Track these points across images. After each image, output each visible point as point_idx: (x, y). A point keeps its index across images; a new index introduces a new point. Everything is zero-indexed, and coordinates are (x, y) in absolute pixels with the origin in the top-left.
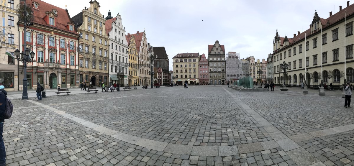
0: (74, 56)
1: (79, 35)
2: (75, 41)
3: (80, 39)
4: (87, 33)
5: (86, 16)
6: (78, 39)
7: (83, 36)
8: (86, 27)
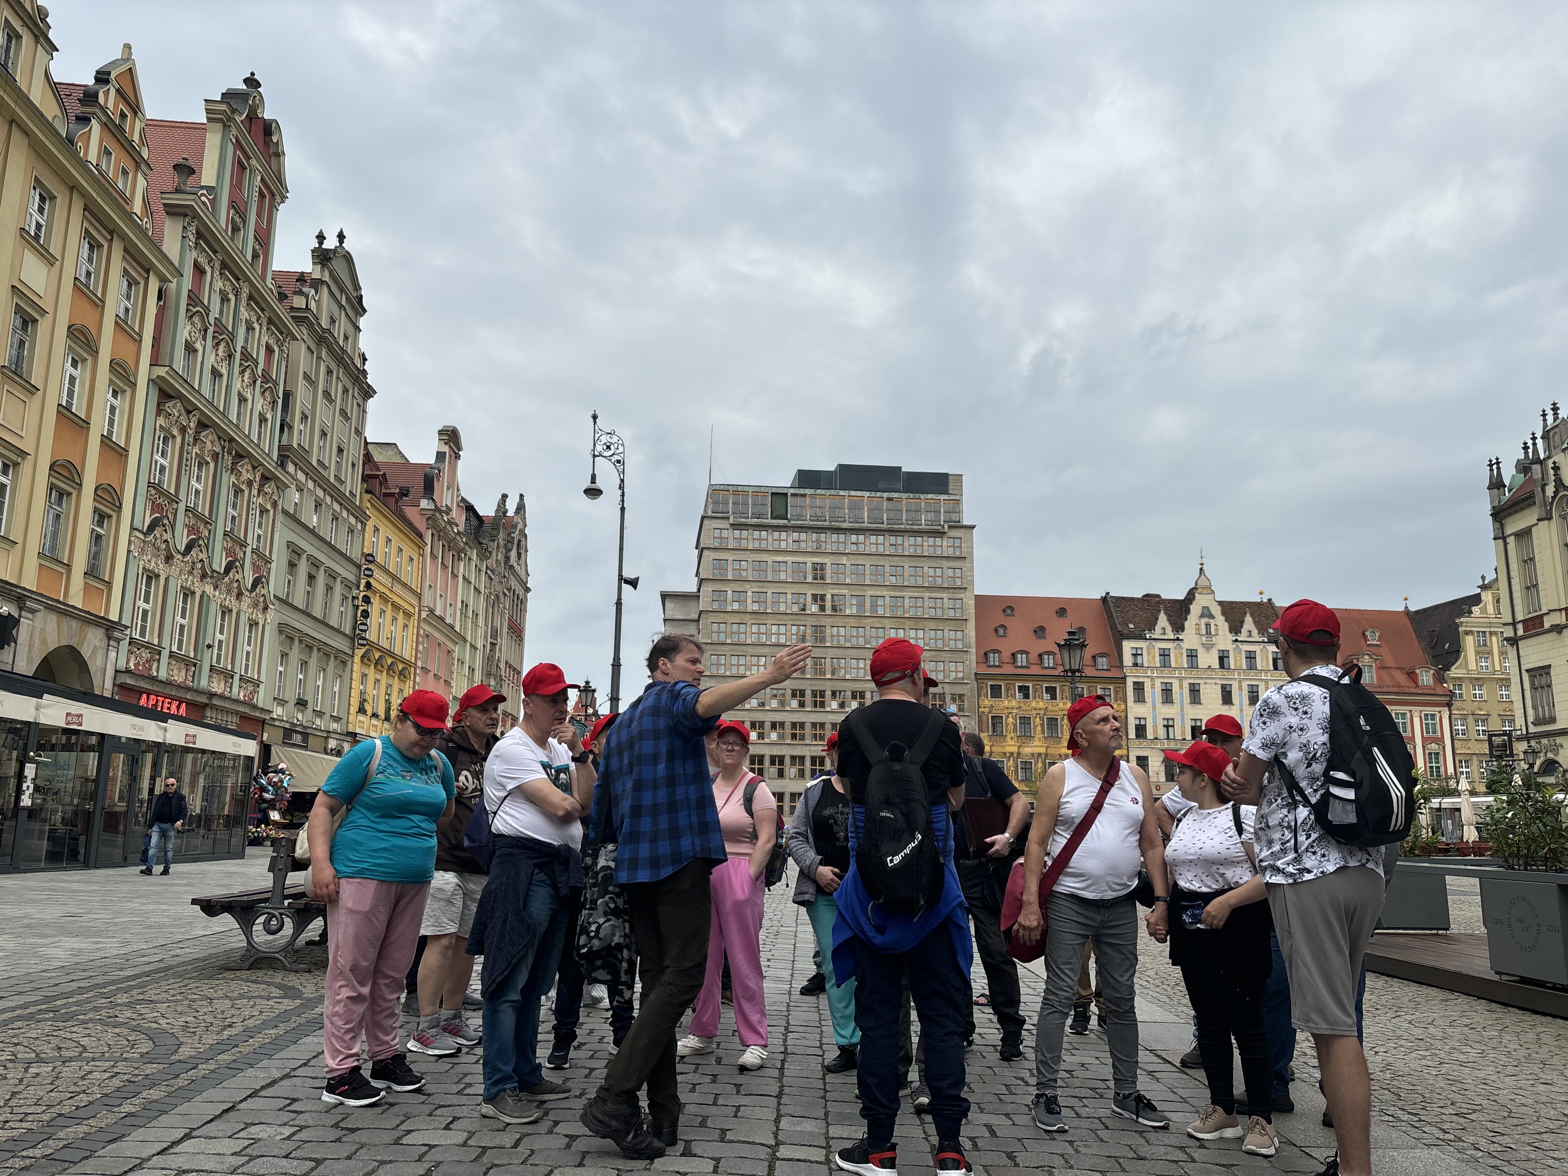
0: (1441, 753)
1: (1452, 694)
2: (1440, 712)
3: (1456, 704)
4: (1478, 682)
5: (1467, 633)
6: (1449, 705)
7: (1464, 692)
8: (1472, 665)
